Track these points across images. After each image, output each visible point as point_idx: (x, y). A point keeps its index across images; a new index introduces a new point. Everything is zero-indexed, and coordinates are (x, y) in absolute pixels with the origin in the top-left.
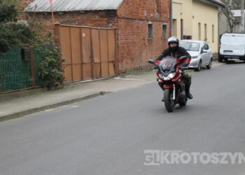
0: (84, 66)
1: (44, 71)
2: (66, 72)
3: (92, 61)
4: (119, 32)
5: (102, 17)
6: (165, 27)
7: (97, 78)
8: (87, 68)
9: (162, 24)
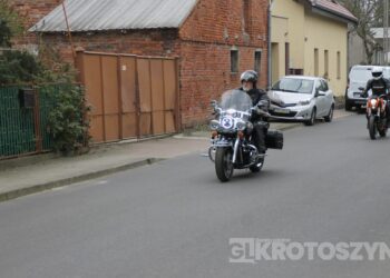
0: (124, 118)
1: (56, 126)
2: (94, 128)
3: (138, 109)
4: (183, 63)
5: (155, 39)
6: (258, 55)
7: (146, 136)
8: (128, 121)
9: (253, 51)
